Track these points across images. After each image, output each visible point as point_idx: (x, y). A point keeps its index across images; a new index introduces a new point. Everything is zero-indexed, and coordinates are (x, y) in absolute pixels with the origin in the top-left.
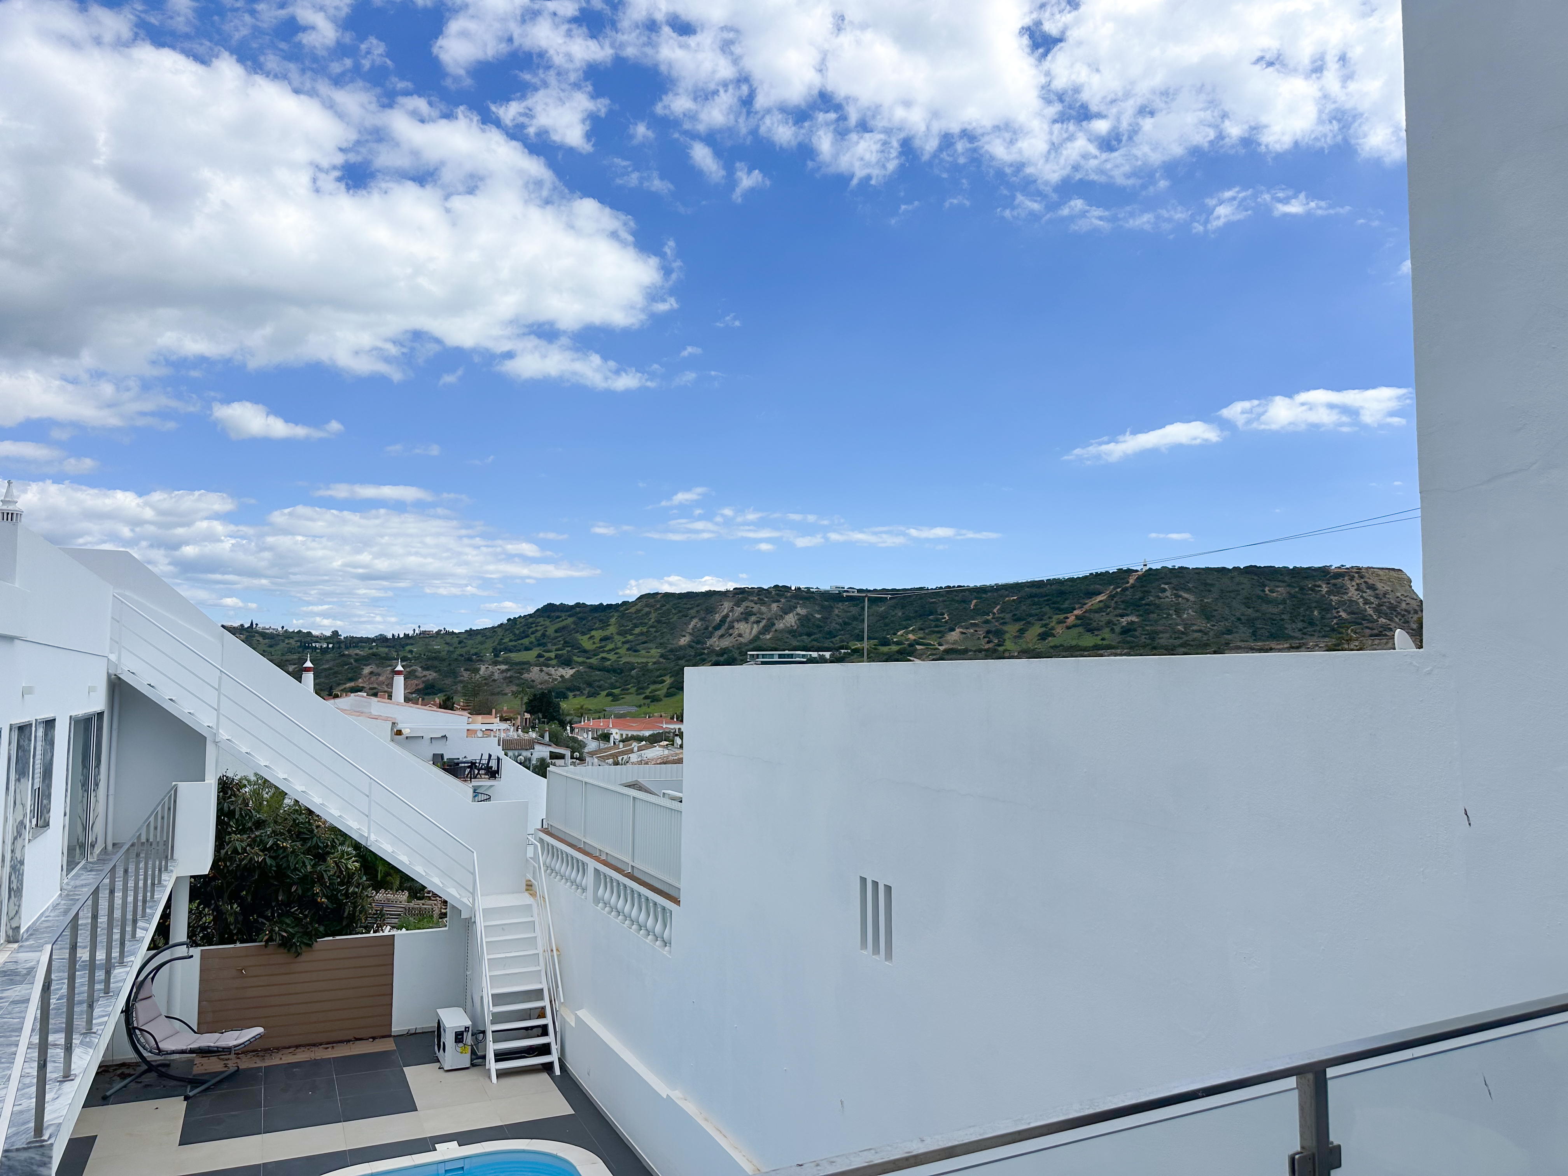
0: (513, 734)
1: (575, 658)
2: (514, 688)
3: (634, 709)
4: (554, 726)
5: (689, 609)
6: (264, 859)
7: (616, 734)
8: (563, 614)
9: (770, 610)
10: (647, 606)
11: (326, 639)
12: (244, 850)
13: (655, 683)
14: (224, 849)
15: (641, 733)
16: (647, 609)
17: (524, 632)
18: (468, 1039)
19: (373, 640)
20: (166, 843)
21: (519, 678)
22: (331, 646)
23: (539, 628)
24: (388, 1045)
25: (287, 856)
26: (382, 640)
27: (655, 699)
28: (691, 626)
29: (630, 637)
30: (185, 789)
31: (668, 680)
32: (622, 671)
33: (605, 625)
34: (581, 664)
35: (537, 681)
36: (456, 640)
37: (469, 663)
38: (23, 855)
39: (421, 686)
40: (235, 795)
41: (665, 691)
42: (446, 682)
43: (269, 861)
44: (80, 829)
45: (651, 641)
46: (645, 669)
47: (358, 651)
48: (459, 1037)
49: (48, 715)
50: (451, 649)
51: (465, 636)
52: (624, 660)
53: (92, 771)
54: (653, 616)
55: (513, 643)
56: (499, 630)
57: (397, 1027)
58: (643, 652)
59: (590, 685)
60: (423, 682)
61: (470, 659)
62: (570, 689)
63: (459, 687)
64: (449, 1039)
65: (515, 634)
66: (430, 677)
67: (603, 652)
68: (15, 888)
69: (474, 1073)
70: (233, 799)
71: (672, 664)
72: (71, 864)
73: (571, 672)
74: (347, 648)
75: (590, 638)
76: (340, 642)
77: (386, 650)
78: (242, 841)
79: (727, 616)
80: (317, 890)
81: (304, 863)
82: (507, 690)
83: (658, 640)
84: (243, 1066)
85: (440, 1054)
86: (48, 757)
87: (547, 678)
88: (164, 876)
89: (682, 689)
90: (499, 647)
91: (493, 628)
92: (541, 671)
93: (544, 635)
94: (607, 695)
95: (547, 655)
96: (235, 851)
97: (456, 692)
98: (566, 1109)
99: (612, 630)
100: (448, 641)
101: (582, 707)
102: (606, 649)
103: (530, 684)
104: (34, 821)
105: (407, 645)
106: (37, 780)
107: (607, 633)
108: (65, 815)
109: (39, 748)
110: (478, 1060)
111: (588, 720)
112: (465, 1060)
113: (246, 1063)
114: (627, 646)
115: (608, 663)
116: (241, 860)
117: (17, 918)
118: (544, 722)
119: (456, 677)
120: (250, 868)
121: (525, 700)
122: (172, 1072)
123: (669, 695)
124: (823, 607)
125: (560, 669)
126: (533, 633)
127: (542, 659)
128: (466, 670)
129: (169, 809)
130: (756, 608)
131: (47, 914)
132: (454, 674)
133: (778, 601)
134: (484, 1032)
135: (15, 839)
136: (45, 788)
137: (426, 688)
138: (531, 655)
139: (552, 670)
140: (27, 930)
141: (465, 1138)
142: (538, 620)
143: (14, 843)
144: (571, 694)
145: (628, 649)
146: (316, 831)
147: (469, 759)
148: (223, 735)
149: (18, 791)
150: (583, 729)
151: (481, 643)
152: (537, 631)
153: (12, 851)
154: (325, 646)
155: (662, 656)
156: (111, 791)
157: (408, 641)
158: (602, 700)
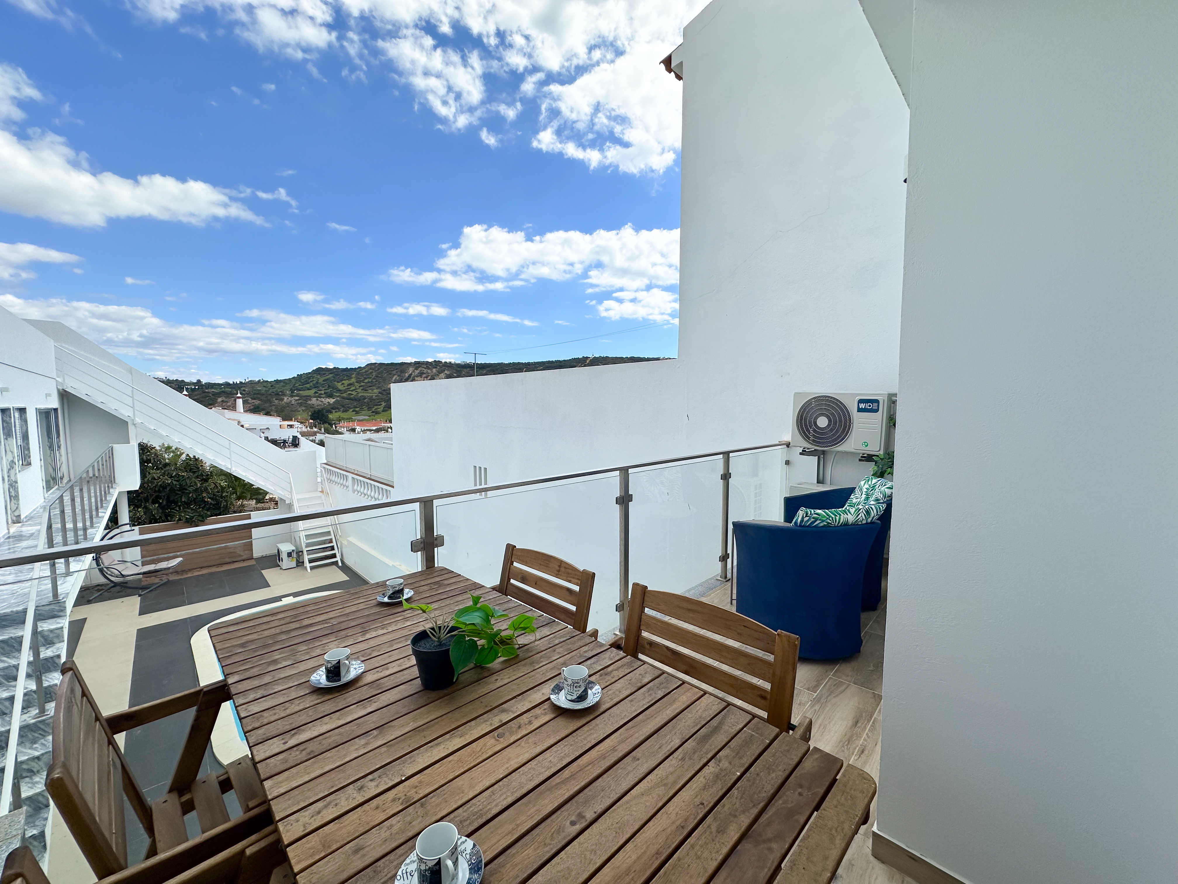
0: (304, 429)
1: (335, 394)
2: (304, 408)
3: (367, 417)
4: (327, 425)
5: (392, 371)
6: (172, 482)
7: (358, 429)
8: (327, 373)
9: (432, 372)
10: (371, 369)
11: (194, 384)
12: (159, 478)
13: (377, 405)
14: (146, 477)
15: (371, 428)
16: (371, 371)
17: (306, 381)
18: (294, 555)
19: (222, 385)
20: (110, 476)
21: (306, 403)
22: (197, 387)
23: (314, 379)
24: (252, 562)
25: (185, 480)
26: (227, 384)
27: (377, 413)
28: (394, 379)
29: (363, 384)
30: (118, 448)
31: (384, 404)
32: (360, 400)
33: (349, 378)
34: (338, 396)
35: (316, 405)
36: (270, 385)
37: (278, 396)
38: (16, 478)
39: (252, 408)
40: (150, 452)
41: (382, 409)
42: (266, 405)
43: (175, 483)
44: (51, 470)
45: (373, 386)
46: (371, 399)
47: (213, 390)
48: (289, 555)
49: (22, 406)
50: (267, 389)
51: (274, 383)
52: (360, 395)
53: (55, 440)
54: (374, 374)
55: (301, 387)
56: (293, 380)
57: (256, 555)
58: (370, 391)
59: (343, 406)
60: (253, 405)
61: (278, 394)
62: (333, 408)
63: (273, 408)
64: (284, 556)
65: (302, 382)
66: (257, 403)
67: (349, 391)
68: (14, 495)
69: (299, 570)
70: (148, 453)
71: (385, 397)
72: (48, 487)
73: (333, 400)
74: (207, 389)
75: (342, 384)
76: (202, 385)
77: (230, 390)
78: (157, 473)
79: (411, 374)
80: (204, 495)
81: (195, 482)
82: (300, 409)
83: (377, 386)
84: (171, 579)
85: (280, 563)
86: (24, 428)
87: (320, 403)
88: (111, 490)
89: (390, 408)
90: (293, 388)
91: (290, 379)
92: (317, 400)
93: (317, 383)
94: (353, 411)
95: (319, 392)
96: (154, 478)
97: (272, 410)
98: (345, 578)
99: (353, 380)
100: (265, 385)
101: (340, 417)
102: (351, 389)
103: (312, 406)
104: (21, 462)
105: (242, 387)
106: (19, 441)
107: (351, 382)
108: (41, 460)
109: (17, 423)
110: (300, 563)
111: (344, 422)
112: (294, 564)
113: (172, 578)
114: (361, 388)
115: (353, 396)
116: (158, 483)
117: (17, 511)
118: (320, 423)
119: (271, 403)
120: (164, 487)
121: (310, 414)
122: (129, 585)
123: (383, 411)
124: (457, 370)
125: (327, 399)
126: (311, 382)
127: (317, 394)
128: (276, 399)
129: (109, 457)
130: (425, 371)
131: (38, 510)
132: (270, 402)
133: (436, 368)
134: (302, 552)
135: (9, 470)
136: (25, 445)
137: (255, 408)
138: (311, 392)
139: (323, 400)
140: (26, 517)
141: (295, 595)
142: (314, 375)
143: (8, 472)
144: (334, 411)
145: (362, 390)
146: (200, 468)
147: (282, 438)
148: (138, 420)
149: (7, 445)
150: (341, 427)
151: (283, 386)
152: (313, 380)
153: (8, 476)
154: (193, 387)
155: (380, 393)
156: (69, 451)
157: (242, 385)
158: (350, 413)
